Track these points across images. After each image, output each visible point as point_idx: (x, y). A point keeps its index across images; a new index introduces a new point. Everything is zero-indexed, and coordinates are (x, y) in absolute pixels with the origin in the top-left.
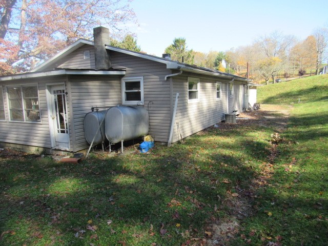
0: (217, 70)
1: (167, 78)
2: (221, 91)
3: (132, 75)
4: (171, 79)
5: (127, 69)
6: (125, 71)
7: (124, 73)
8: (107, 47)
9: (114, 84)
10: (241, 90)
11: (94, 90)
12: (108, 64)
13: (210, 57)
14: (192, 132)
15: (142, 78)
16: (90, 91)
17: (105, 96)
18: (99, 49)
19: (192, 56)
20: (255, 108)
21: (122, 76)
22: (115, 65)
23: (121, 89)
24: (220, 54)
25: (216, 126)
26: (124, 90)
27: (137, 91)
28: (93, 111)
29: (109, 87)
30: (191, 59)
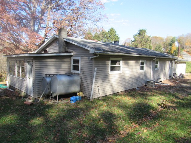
0: (171, 48)
1: (91, 58)
2: (145, 65)
3: (76, 55)
4: (93, 59)
5: (74, 52)
6: (73, 53)
7: (72, 54)
8: (64, 40)
9: (66, 61)
10: (168, 64)
11: (51, 64)
12: (65, 49)
13: (167, 40)
14: (113, 92)
15: (80, 57)
16: (48, 64)
17: (58, 67)
18: (60, 40)
19: (150, 40)
20: (181, 77)
21: (72, 56)
22: (69, 49)
23: (71, 63)
24: (174, 38)
25: (137, 88)
26: (72, 64)
27: (78, 65)
28: (46, 76)
29: (62, 62)
30: (149, 42)
